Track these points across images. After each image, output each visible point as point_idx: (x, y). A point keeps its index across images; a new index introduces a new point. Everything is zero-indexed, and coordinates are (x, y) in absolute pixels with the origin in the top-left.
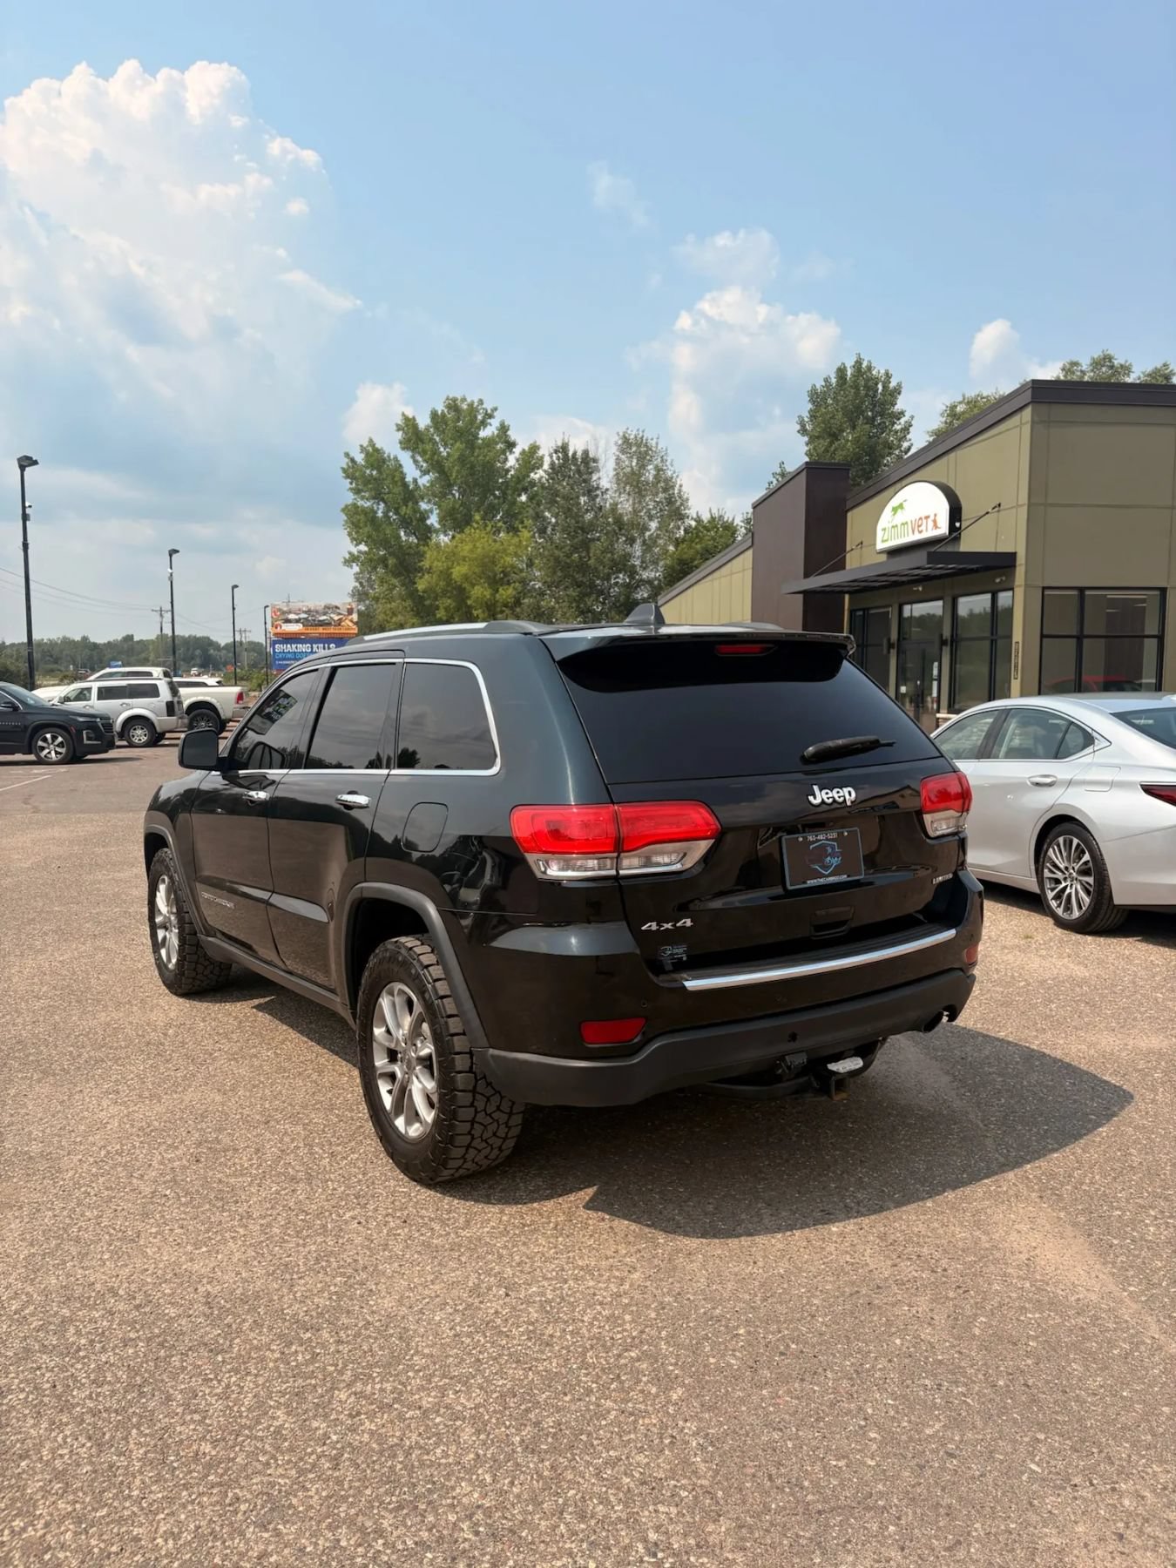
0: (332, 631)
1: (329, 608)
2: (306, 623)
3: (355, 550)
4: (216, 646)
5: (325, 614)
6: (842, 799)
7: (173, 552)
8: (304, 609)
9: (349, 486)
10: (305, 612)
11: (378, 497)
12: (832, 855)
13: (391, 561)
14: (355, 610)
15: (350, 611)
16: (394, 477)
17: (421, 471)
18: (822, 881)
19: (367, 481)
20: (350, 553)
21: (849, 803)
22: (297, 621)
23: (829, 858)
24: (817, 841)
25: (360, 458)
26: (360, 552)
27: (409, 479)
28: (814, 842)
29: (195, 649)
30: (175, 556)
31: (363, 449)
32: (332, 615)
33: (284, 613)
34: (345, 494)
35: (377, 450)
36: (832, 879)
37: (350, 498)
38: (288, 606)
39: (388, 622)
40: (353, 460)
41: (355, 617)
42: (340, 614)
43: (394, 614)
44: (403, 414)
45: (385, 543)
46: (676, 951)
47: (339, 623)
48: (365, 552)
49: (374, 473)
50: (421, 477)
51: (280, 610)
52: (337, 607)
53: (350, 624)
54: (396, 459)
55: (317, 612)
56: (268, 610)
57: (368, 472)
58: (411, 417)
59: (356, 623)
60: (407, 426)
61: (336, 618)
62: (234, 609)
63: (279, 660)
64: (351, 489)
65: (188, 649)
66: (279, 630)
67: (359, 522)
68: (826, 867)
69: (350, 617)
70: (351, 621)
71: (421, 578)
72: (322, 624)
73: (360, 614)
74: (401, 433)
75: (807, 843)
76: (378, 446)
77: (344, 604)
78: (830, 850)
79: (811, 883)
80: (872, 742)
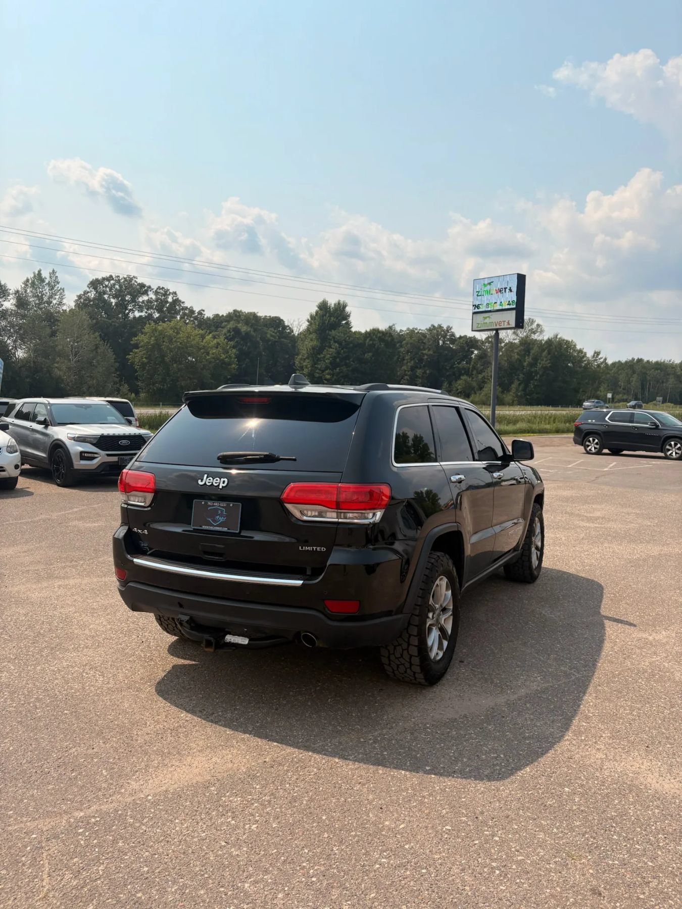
6: (217, 484)
12: (221, 515)
18: (211, 528)
21: (221, 487)
23: (218, 517)
24: (213, 506)
28: (210, 506)
36: (217, 529)
68: (215, 521)
75: (206, 505)
78: (220, 512)
79: (204, 527)
80: (266, 456)
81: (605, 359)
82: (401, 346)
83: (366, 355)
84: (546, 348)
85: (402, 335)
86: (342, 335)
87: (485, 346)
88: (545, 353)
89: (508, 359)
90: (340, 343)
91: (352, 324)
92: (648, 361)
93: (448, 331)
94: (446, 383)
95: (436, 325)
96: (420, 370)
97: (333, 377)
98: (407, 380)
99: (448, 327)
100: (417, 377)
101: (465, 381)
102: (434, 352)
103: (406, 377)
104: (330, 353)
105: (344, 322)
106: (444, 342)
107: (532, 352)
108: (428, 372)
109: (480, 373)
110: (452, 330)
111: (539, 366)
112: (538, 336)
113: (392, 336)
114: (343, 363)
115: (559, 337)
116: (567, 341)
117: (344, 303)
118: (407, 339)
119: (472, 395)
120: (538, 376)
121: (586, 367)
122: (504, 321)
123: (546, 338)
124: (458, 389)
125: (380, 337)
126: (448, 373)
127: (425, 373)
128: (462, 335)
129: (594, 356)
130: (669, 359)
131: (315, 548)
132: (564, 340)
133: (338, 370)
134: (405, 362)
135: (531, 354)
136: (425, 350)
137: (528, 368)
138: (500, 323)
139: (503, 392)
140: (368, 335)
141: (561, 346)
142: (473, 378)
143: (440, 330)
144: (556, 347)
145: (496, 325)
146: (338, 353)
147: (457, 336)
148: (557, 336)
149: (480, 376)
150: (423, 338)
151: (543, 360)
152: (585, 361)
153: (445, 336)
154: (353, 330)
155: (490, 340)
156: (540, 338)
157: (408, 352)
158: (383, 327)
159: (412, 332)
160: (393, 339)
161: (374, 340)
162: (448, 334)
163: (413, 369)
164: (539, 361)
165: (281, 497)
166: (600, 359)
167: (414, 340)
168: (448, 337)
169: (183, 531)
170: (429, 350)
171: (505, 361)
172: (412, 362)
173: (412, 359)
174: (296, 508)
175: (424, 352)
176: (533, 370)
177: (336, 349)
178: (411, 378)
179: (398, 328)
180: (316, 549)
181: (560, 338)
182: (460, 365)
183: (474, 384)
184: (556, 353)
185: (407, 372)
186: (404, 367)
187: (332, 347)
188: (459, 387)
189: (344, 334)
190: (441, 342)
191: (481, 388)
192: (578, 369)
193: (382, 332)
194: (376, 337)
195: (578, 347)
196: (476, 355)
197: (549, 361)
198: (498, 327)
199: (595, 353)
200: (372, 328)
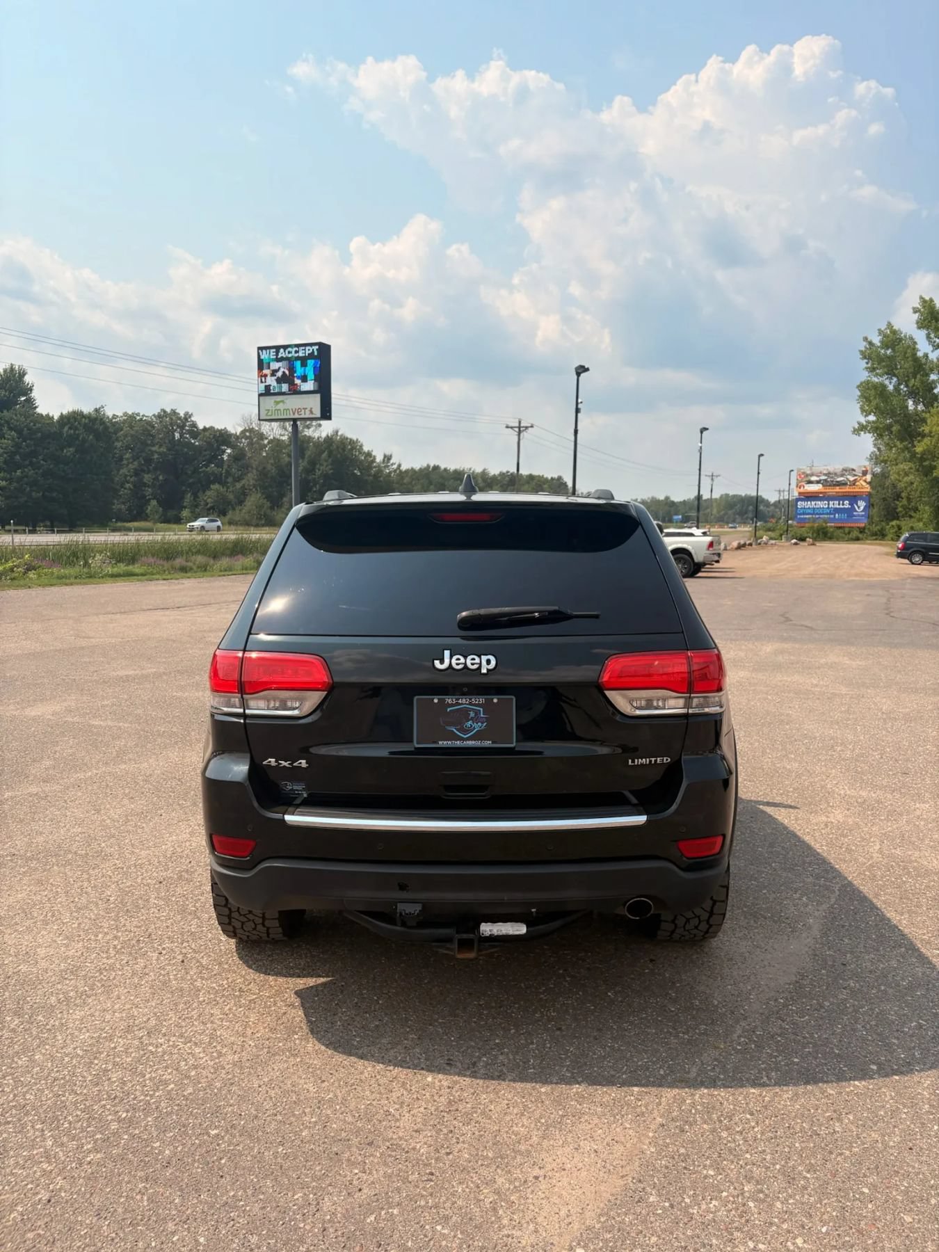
0: (847, 490)
1: (846, 471)
2: (825, 483)
3: (863, 420)
4: (767, 503)
5: (842, 475)
6: (475, 666)
7: (703, 430)
8: (825, 472)
9: (866, 365)
10: (825, 475)
11: (891, 373)
12: (475, 720)
13: (895, 428)
14: (869, 471)
15: (865, 473)
16: (906, 353)
17: (933, 346)
18: (458, 743)
19: (880, 359)
20: (859, 423)
21: (484, 671)
22: (818, 482)
23: (470, 722)
24: (458, 704)
25: (877, 340)
26: (868, 422)
27: (920, 354)
28: (452, 705)
29: (748, 506)
30: (705, 433)
31: (880, 332)
32: (848, 477)
33: (807, 475)
34: (861, 372)
35: (894, 332)
36: (471, 743)
37: (864, 376)
38: (811, 469)
39: (900, 481)
40: (871, 343)
41: (869, 477)
42: (855, 475)
43: (906, 474)
44: (921, 298)
45: (892, 414)
46: (295, 787)
47: (854, 483)
48: (873, 422)
49: (889, 352)
50: (932, 351)
51: (804, 473)
52: (853, 470)
53: (864, 484)
54: (911, 338)
55: (836, 474)
56: (794, 474)
57: (883, 351)
58: (927, 298)
59: (869, 483)
60: (924, 307)
61: (852, 479)
62: (759, 473)
63: (800, 514)
64: (867, 368)
65: (743, 506)
66: (802, 490)
67: (872, 396)
68: (465, 731)
69: (864, 478)
70: (865, 481)
71: (919, 442)
72: (839, 484)
73: (874, 475)
74: (917, 314)
75: (444, 705)
76: (896, 327)
77: (860, 467)
78: (472, 714)
79: (443, 744)
80: (551, 613)
81: (399, 466)
82: (117, 440)
83: (65, 451)
84: (326, 449)
85: (117, 422)
86: (23, 419)
87: (241, 443)
88: (325, 455)
89: (275, 463)
90: (20, 432)
91: (37, 403)
92: (445, 470)
93: (186, 419)
94: (189, 494)
95: (168, 410)
96: (150, 475)
97: (10, 484)
98: (130, 489)
99: (186, 414)
100: (145, 485)
101: (217, 491)
102: (169, 450)
103: (127, 485)
104: (4, 445)
105: (23, 399)
106: (181, 436)
107: (308, 453)
108: (161, 478)
109: (238, 481)
110: (193, 419)
111: (318, 473)
112: (314, 431)
113: (104, 423)
114: (27, 462)
115: (339, 434)
116: (351, 440)
117: (20, 370)
118: (125, 429)
119: (230, 512)
120: (318, 486)
121: (376, 476)
122: (305, 409)
123: (324, 435)
124: (207, 504)
125: (85, 424)
126: (191, 481)
127: (156, 479)
128: (207, 426)
129: (384, 460)
130: (469, 467)
131: (653, 759)
132: (347, 438)
133: (19, 473)
134: (125, 462)
135: (306, 456)
136: (154, 446)
137: (303, 476)
138: (299, 411)
139: (272, 508)
140: (65, 420)
141: (345, 447)
142: (228, 488)
143: (174, 418)
144: (338, 447)
145: (294, 414)
146: (18, 446)
147: (201, 427)
148: (337, 432)
149: (238, 485)
150: (149, 428)
151: (323, 465)
152: (375, 467)
153: (182, 427)
154: (39, 410)
155: (248, 434)
156: (316, 435)
157: (128, 447)
158: (87, 409)
159: (131, 419)
160: (106, 428)
161: (76, 429)
162: (188, 424)
163: (137, 473)
164: (318, 466)
165: (600, 681)
166: (392, 464)
167: (137, 432)
168: (187, 428)
169: (391, 753)
170: (161, 446)
171: (272, 464)
172: (136, 463)
173: (135, 458)
174: (625, 697)
175: (153, 449)
176: (310, 478)
177: (13, 440)
178: (134, 486)
179: (109, 413)
180: (655, 761)
181: (342, 435)
182: (209, 469)
183: (231, 496)
184: (339, 456)
185: (128, 478)
186: (124, 471)
187: (6, 436)
188: (209, 500)
189: (26, 418)
190: (177, 435)
191: (241, 502)
192: (366, 478)
193: (88, 417)
194: (79, 423)
195: (366, 449)
196: (229, 455)
197: (330, 467)
198: (296, 416)
199: (385, 456)
200: (71, 410)
